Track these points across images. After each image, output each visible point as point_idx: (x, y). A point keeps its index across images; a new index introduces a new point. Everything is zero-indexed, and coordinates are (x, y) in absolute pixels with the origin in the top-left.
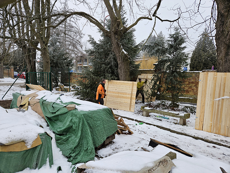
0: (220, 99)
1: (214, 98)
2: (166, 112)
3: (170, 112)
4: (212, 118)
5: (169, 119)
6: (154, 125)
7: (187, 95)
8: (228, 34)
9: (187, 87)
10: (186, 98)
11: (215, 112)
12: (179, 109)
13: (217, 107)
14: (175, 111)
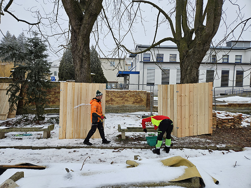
0: (78, 106)
1: (73, 106)
2: (29, 128)
3: (34, 126)
4: (73, 125)
5: (32, 135)
6: (11, 147)
7: (53, 105)
8: (80, 49)
9: (53, 97)
10: (53, 108)
11: (75, 118)
12: (45, 122)
13: (76, 114)
14: (40, 124)
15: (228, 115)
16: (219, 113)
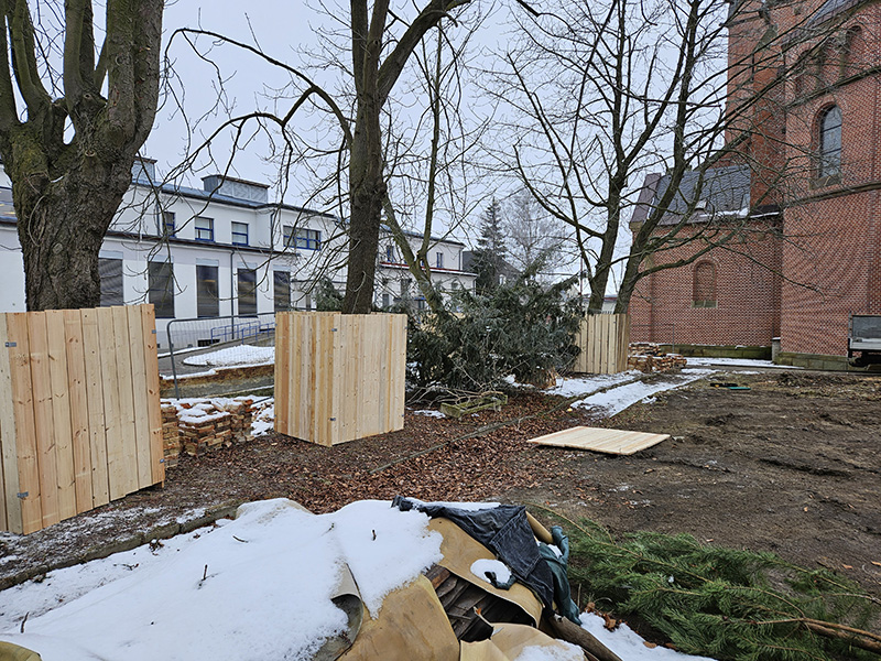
15: (215, 409)
16: (187, 406)
